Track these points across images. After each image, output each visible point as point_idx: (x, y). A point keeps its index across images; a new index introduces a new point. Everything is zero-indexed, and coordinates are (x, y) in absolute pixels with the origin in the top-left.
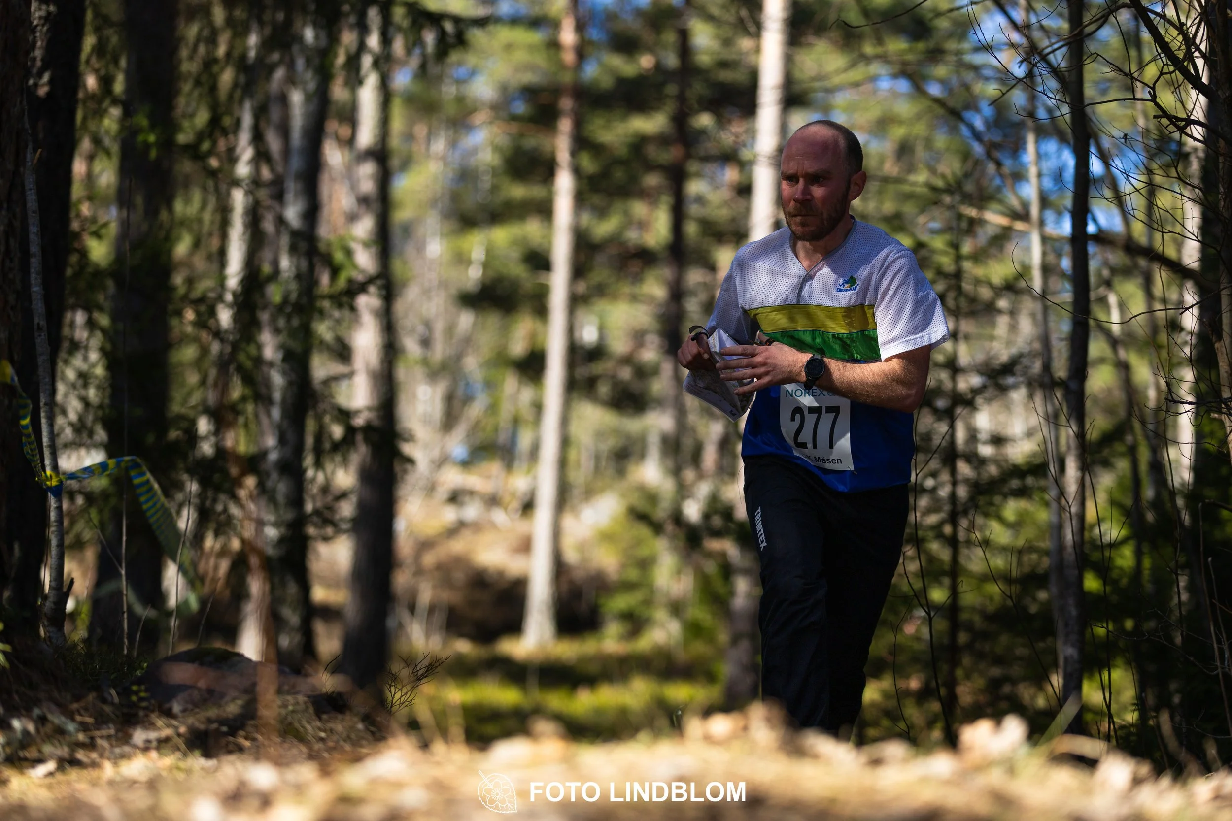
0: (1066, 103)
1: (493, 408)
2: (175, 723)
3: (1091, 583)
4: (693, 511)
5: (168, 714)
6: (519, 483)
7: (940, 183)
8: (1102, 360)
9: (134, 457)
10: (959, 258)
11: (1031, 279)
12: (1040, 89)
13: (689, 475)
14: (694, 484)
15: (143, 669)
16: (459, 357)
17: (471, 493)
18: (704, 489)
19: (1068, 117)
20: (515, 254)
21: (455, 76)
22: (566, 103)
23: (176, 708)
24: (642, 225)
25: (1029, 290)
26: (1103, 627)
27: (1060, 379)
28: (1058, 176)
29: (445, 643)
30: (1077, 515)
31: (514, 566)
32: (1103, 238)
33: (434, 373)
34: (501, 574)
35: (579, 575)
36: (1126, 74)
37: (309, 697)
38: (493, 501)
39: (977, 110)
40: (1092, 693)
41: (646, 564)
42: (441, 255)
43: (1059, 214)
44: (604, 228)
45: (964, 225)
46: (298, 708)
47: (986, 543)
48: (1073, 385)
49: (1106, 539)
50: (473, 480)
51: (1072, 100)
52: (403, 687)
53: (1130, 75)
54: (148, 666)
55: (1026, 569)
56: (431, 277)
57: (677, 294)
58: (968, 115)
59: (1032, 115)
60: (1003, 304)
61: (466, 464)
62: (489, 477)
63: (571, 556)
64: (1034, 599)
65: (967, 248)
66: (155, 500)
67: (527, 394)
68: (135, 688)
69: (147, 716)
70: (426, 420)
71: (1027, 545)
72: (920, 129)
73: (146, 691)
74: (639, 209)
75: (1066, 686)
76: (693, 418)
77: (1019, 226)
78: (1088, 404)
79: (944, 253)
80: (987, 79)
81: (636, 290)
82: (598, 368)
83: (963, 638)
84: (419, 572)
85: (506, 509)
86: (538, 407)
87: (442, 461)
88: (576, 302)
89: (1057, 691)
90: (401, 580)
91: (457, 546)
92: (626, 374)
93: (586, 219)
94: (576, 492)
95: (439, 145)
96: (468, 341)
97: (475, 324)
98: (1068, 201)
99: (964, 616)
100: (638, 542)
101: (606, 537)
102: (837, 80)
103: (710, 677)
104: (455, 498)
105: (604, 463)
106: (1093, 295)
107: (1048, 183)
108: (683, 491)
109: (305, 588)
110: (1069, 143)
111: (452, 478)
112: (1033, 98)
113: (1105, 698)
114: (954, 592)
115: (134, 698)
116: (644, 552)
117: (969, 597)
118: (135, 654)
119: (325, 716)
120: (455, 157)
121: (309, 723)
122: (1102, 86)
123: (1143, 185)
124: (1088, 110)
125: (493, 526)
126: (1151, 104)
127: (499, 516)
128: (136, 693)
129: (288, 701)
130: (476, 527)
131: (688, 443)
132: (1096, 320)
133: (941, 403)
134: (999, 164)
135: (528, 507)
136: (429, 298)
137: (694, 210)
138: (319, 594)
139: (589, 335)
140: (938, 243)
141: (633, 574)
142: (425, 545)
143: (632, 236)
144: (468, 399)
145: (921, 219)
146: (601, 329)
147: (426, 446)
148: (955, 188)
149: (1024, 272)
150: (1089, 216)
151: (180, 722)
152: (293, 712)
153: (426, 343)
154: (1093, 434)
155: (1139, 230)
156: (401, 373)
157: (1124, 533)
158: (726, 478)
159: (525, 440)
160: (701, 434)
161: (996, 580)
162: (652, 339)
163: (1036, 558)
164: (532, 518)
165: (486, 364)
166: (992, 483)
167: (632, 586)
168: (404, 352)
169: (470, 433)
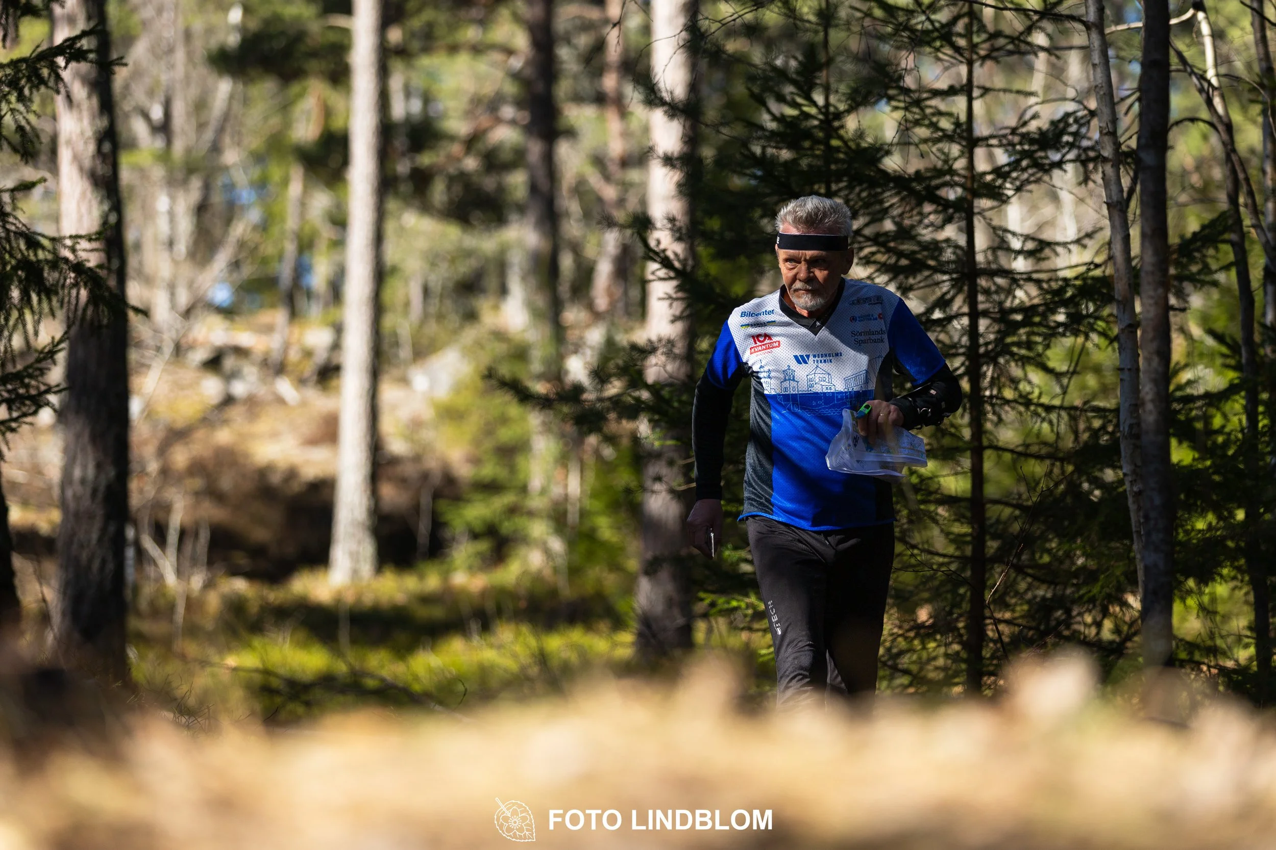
1: (268, 222)
3: (1182, 454)
4: (579, 368)
6: (313, 336)
8: (1193, 120)
13: (572, 315)
16: (216, 148)
17: (240, 352)
18: (595, 336)
27: (1130, 149)
29: (209, 585)
30: (1158, 354)
31: (310, 462)
34: (292, 474)
35: (409, 470)
38: (276, 366)
40: (1187, 621)
41: (513, 452)
47: (1025, 401)
48: (1148, 158)
50: (243, 335)
55: (1085, 436)
57: (545, 40)
60: (1038, 38)
61: (228, 312)
62: (269, 329)
63: (397, 446)
67: (321, 201)
70: (171, 246)
71: (1085, 403)
75: (1147, 610)
76: (573, 228)
81: (483, 37)
82: (426, 159)
83: (992, 545)
84: (167, 476)
85: (295, 378)
86: (340, 222)
87: (193, 309)
88: (388, 59)
90: (139, 490)
91: (223, 436)
92: (471, 164)
94: (401, 352)
96: (225, 122)
97: (235, 95)
99: (993, 512)
100: (501, 420)
101: (448, 413)
103: (616, 621)
104: (214, 363)
105: (437, 301)
106: (1174, 22)
111: (212, 332)
113: (1206, 626)
116: (505, 435)
125: (280, 401)
127: (285, 387)
131: (567, 262)
133: (952, 194)
135: (329, 373)
141: (489, 470)
142: (174, 435)
144: (231, 212)
147: (172, 288)
153: (164, 128)
156: (126, 176)
159: (319, 270)
160: (590, 251)
161: (1039, 457)
162: (508, 111)
163: (1097, 423)
164: (337, 390)
165: (258, 158)
166: (1028, 311)
167: (490, 488)
168: (132, 145)
169: (235, 265)
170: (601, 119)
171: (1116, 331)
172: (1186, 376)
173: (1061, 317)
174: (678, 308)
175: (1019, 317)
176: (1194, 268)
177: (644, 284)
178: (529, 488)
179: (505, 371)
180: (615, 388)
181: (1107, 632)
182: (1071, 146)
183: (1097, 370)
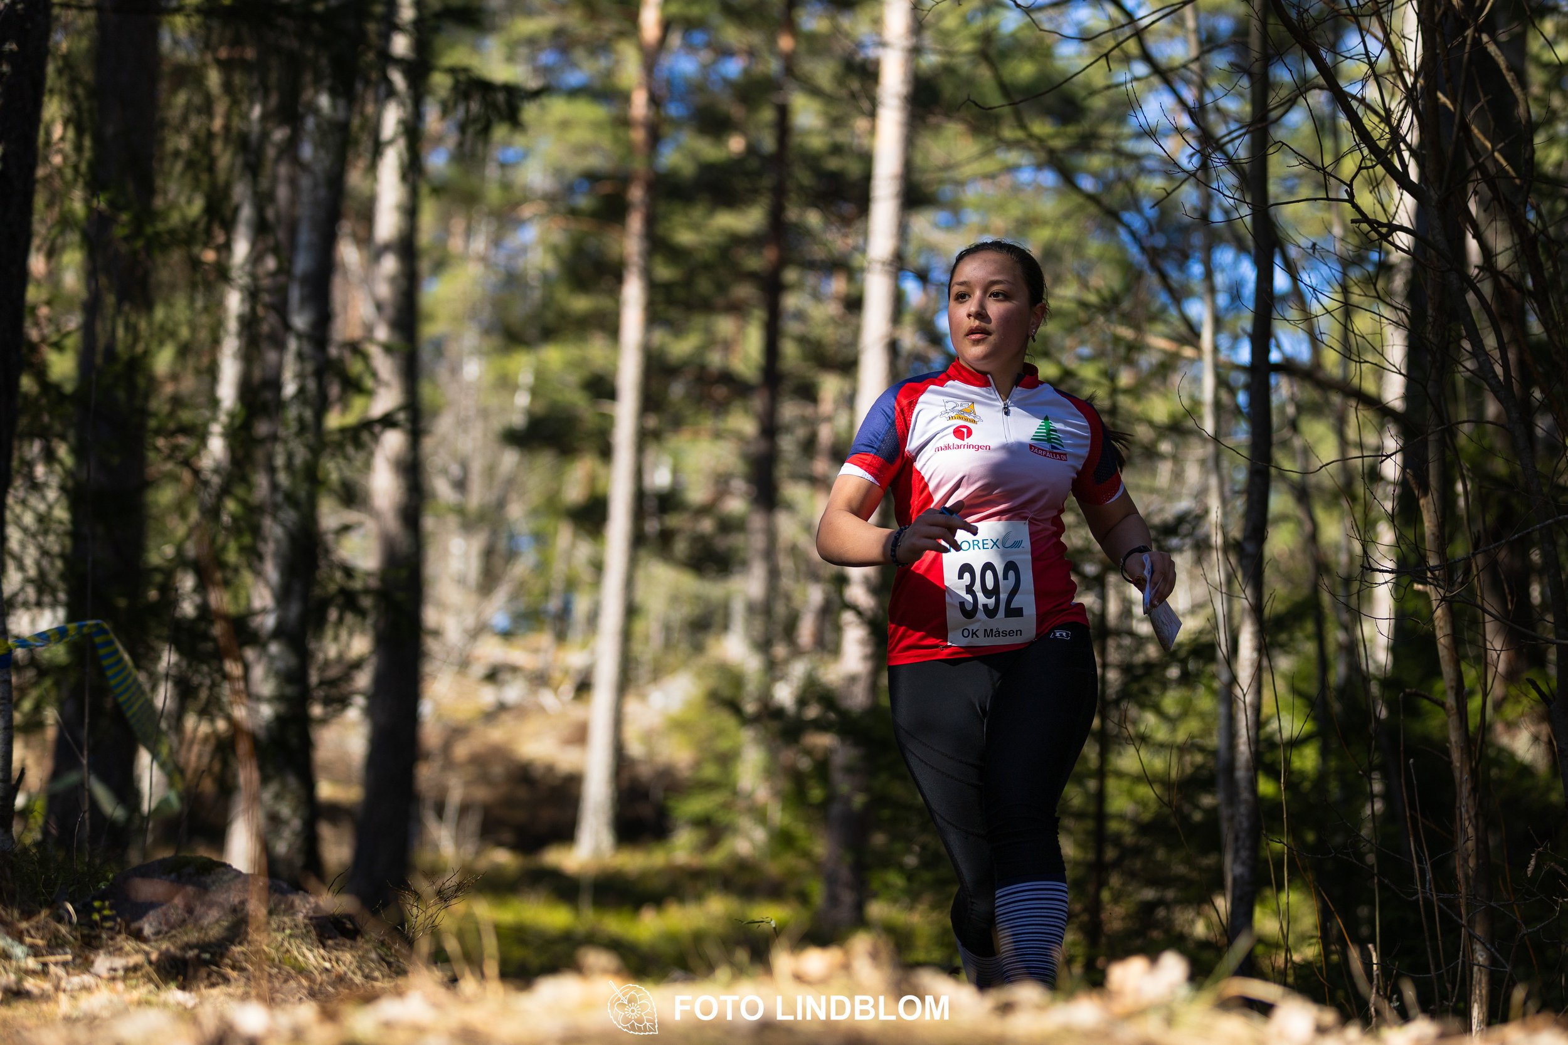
0: (1245, 202)
1: (542, 567)
2: (146, 947)
3: (1266, 787)
4: (784, 694)
5: (138, 936)
6: (574, 658)
7: (1092, 298)
8: (1284, 518)
9: (99, 621)
10: (1114, 391)
11: (1201, 417)
12: (1215, 185)
13: (780, 650)
14: (786, 662)
15: (108, 880)
16: (501, 504)
17: (514, 669)
18: (798, 669)
19: (1248, 220)
20: (574, 378)
21: (501, 157)
22: (636, 194)
23: (147, 930)
24: (727, 346)
25: (1198, 432)
26: (1281, 842)
27: (1235, 539)
28: (1235, 294)
29: (478, 853)
30: (1252, 705)
31: (566, 759)
32: (1288, 367)
33: (469, 523)
34: (550, 768)
35: (644, 772)
36: (1318, 169)
37: (311, 919)
38: (540, 679)
39: (1139, 210)
40: (1266, 923)
41: (727, 759)
42: (480, 378)
43: (1236, 339)
44: (682, 347)
45: (1122, 351)
46: (298, 932)
47: (1143, 739)
48: (1250, 548)
49: (1286, 734)
50: (516, 655)
51: (1253, 198)
52: (427, 908)
53: (1322, 169)
54: (114, 878)
55: (1189, 770)
56: (468, 404)
57: (770, 429)
58: (1129, 217)
59: (1204, 217)
60: (1165, 447)
61: (507, 635)
62: (536, 651)
63: (635, 748)
64: (1197, 807)
65: (1125, 378)
66: (124, 674)
67: (584, 550)
68: (97, 904)
69: (112, 939)
70: (461, 581)
71: (1189, 742)
72: (1067, 231)
73: (111, 908)
74: (725, 325)
75: (1234, 913)
76: (786, 583)
77: (1188, 352)
78: (1268, 573)
79: (1097, 384)
80: (1151, 172)
81: (721, 425)
82: (672, 520)
83: (1110, 854)
84: (449, 764)
85: (556, 690)
86: (598, 567)
87: (478, 631)
88: (645, 438)
89: (1224, 922)
90: (426, 774)
91: (496, 735)
92: (707, 525)
93: (660, 337)
94: (643, 672)
95: (479, 244)
96: (511, 482)
97: (519, 464)
98: (1246, 322)
99: (1113, 826)
100: (720, 732)
101: (679, 726)
102: (968, 170)
103: (803, 898)
104: (493, 676)
105: (676, 635)
106: (1275, 438)
107: (1222, 300)
108: (773, 669)
109: (309, 784)
110: (1249, 252)
111: (491, 651)
112: (1208, 198)
113: (1281, 927)
114: (1101, 797)
115: (96, 917)
116: (723, 744)
117: (1120, 803)
118: (98, 861)
119: (330, 942)
120: (500, 257)
121: (311, 951)
122: (1289, 183)
123: (1337, 305)
124: (1272, 210)
125: (542, 710)
126: (1348, 205)
127: (547, 698)
128: (99, 911)
129: (285, 923)
130: (519, 711)
131: (780, 609)
132: (1279, 468)
134: (1164, 277)
135: (584, 687)
136: (466, 431)
137: (792, 327)
138: (326, 790)
139: (660, 478)
140: (1089, 372)
141: (710, 771)
142: (457, 732)
143: (715, 359)
144: (512, 555)
145: (1068, 342)
146: (675, 471)
147: (459, 612)
148: (1110, 305)
149: (1193, 410)
150: (1273, 342)
151: (151, 947)
152: (291, 936)
153: (461, 485)
154: (1273, 606)
155: (1331, 359)
156: (429, 523)
157: (1309, 727)
158: (826, 657)
159: (581, 605)
160: (797, 601)
161: (1150, 783)
162: (739, 485)
163: (1199, 758)
164: (587, 702)
165: (535, 512)
166: (1149, 667)
167: (709, 786)
168: (434, 496)
169: (514, 597)
170: (811, 497)
171: (1216, 685)
172: (1274, 726)
173: (1174, 672)
174: (868, 650)
175: (1139, 672)
176: (1283, 637)
177: (838, 629)
178: (738, 788)
179: (727, 692)
180: (813, 712)
181: (1200, 929)
182: (1191, 534)
183: (1202, 715)
